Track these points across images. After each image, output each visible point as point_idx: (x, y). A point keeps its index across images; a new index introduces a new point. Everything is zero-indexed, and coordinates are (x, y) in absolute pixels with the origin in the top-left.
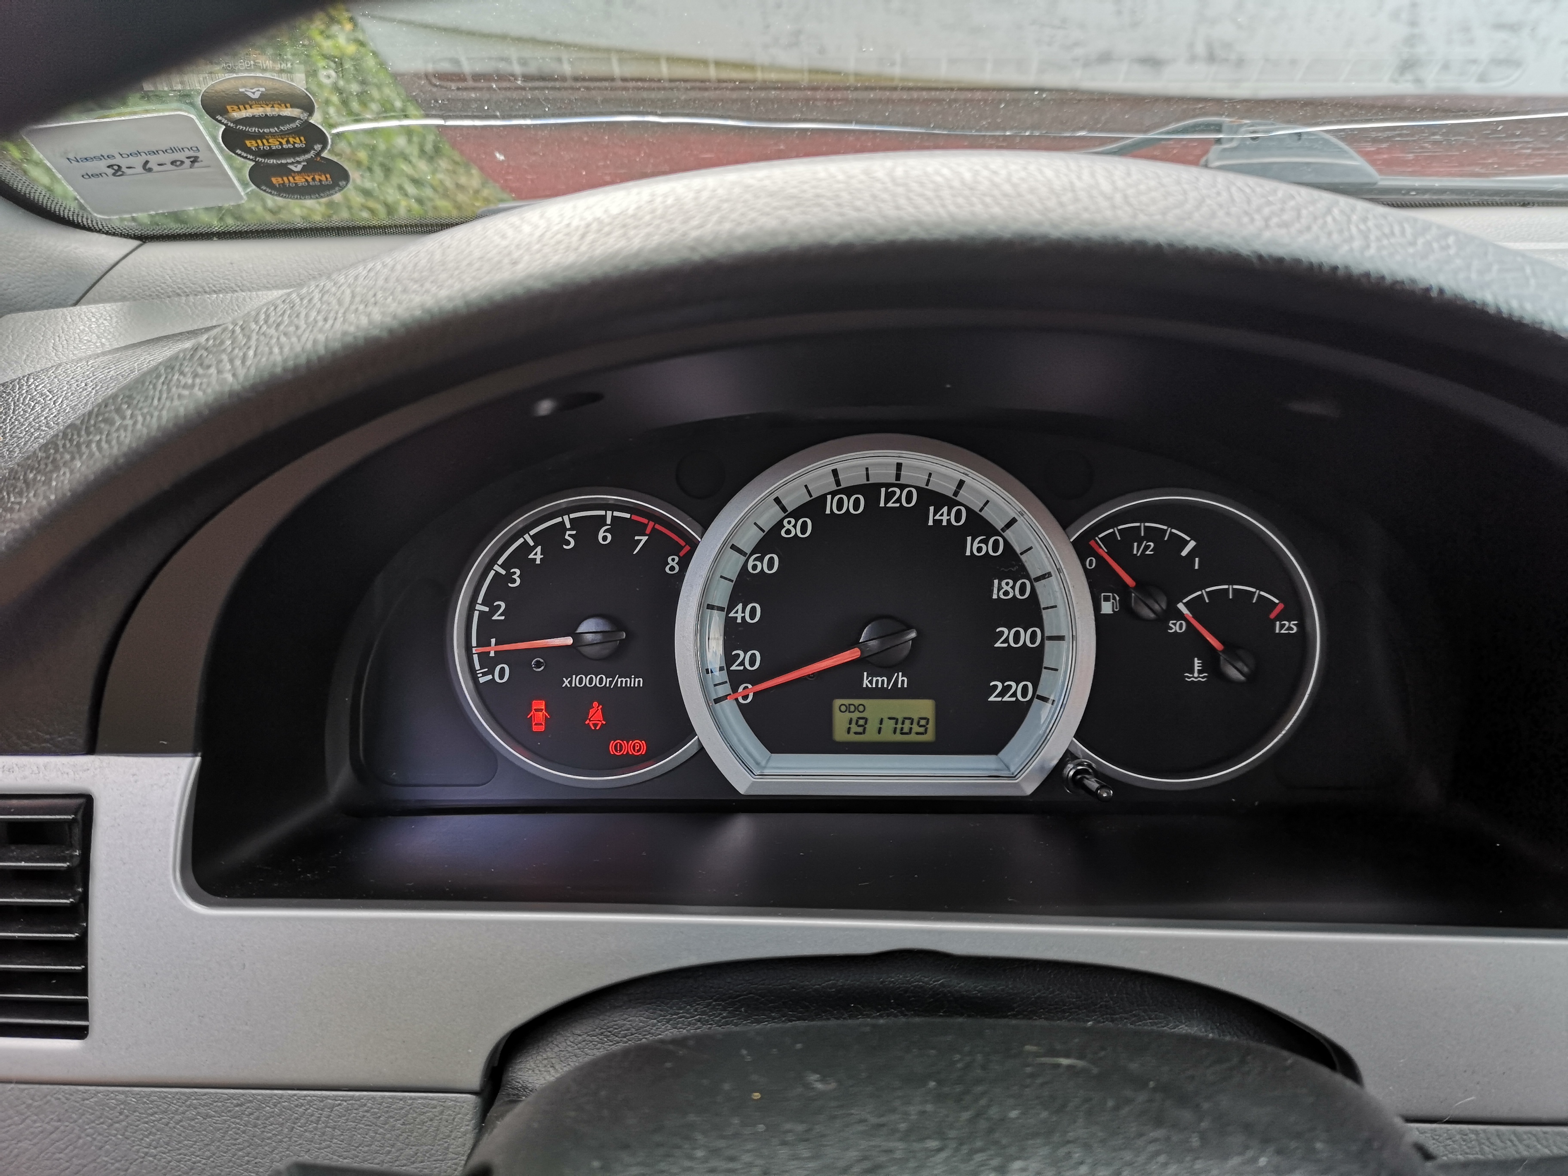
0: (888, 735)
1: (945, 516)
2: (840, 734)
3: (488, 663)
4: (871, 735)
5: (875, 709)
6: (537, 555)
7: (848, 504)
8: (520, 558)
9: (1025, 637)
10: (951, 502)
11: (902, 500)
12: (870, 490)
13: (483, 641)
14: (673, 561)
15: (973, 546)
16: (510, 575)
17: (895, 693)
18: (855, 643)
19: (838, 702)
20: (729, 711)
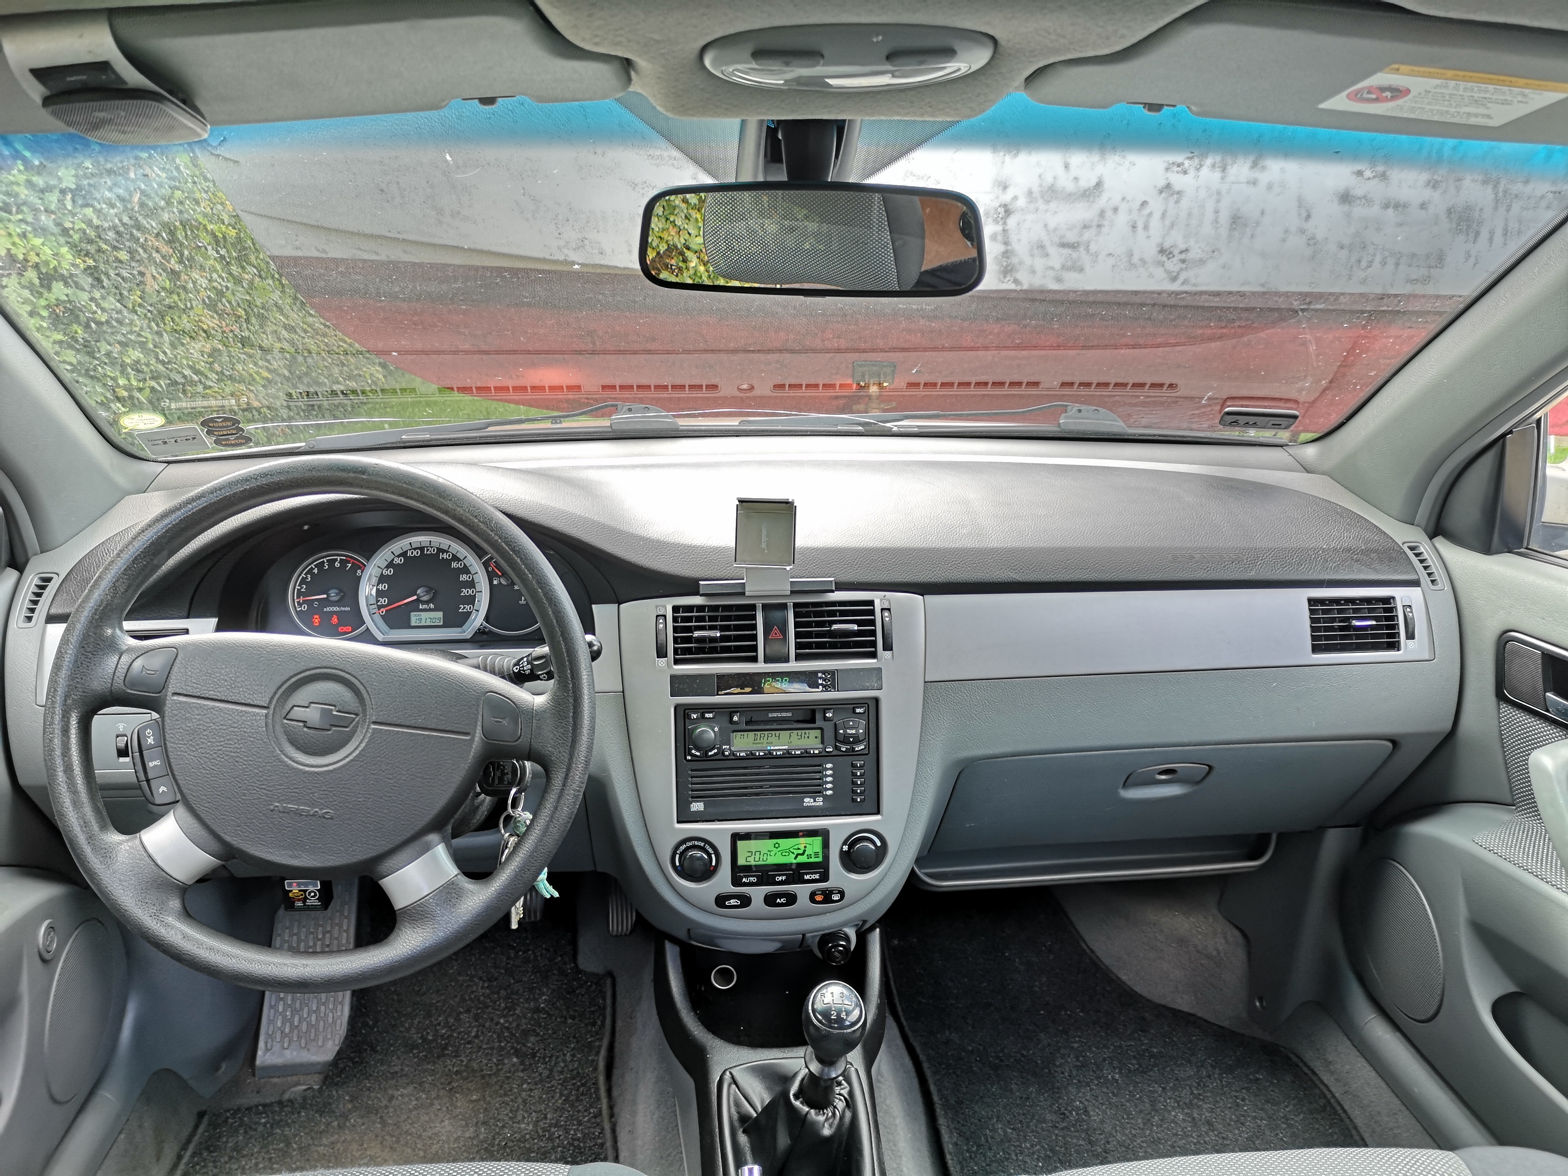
0: (428, 624)
1: (445, 556)
2: (413, 623)
3: (300, 604)
4: (423, 624)
5: (424, 615)
6: (316, 571)
7: (415, 553)
8: (310, 572)
9: (470, 592)
10: (447, 552)
11: (432, 551)
12: (422, 549)
13: (298, 597)
14: (359, 571)
15: (454, 565)
16: (307, 578)
17: (430, 610)
18: (415, 594)
19: (412, 614)
20: (377, 617)
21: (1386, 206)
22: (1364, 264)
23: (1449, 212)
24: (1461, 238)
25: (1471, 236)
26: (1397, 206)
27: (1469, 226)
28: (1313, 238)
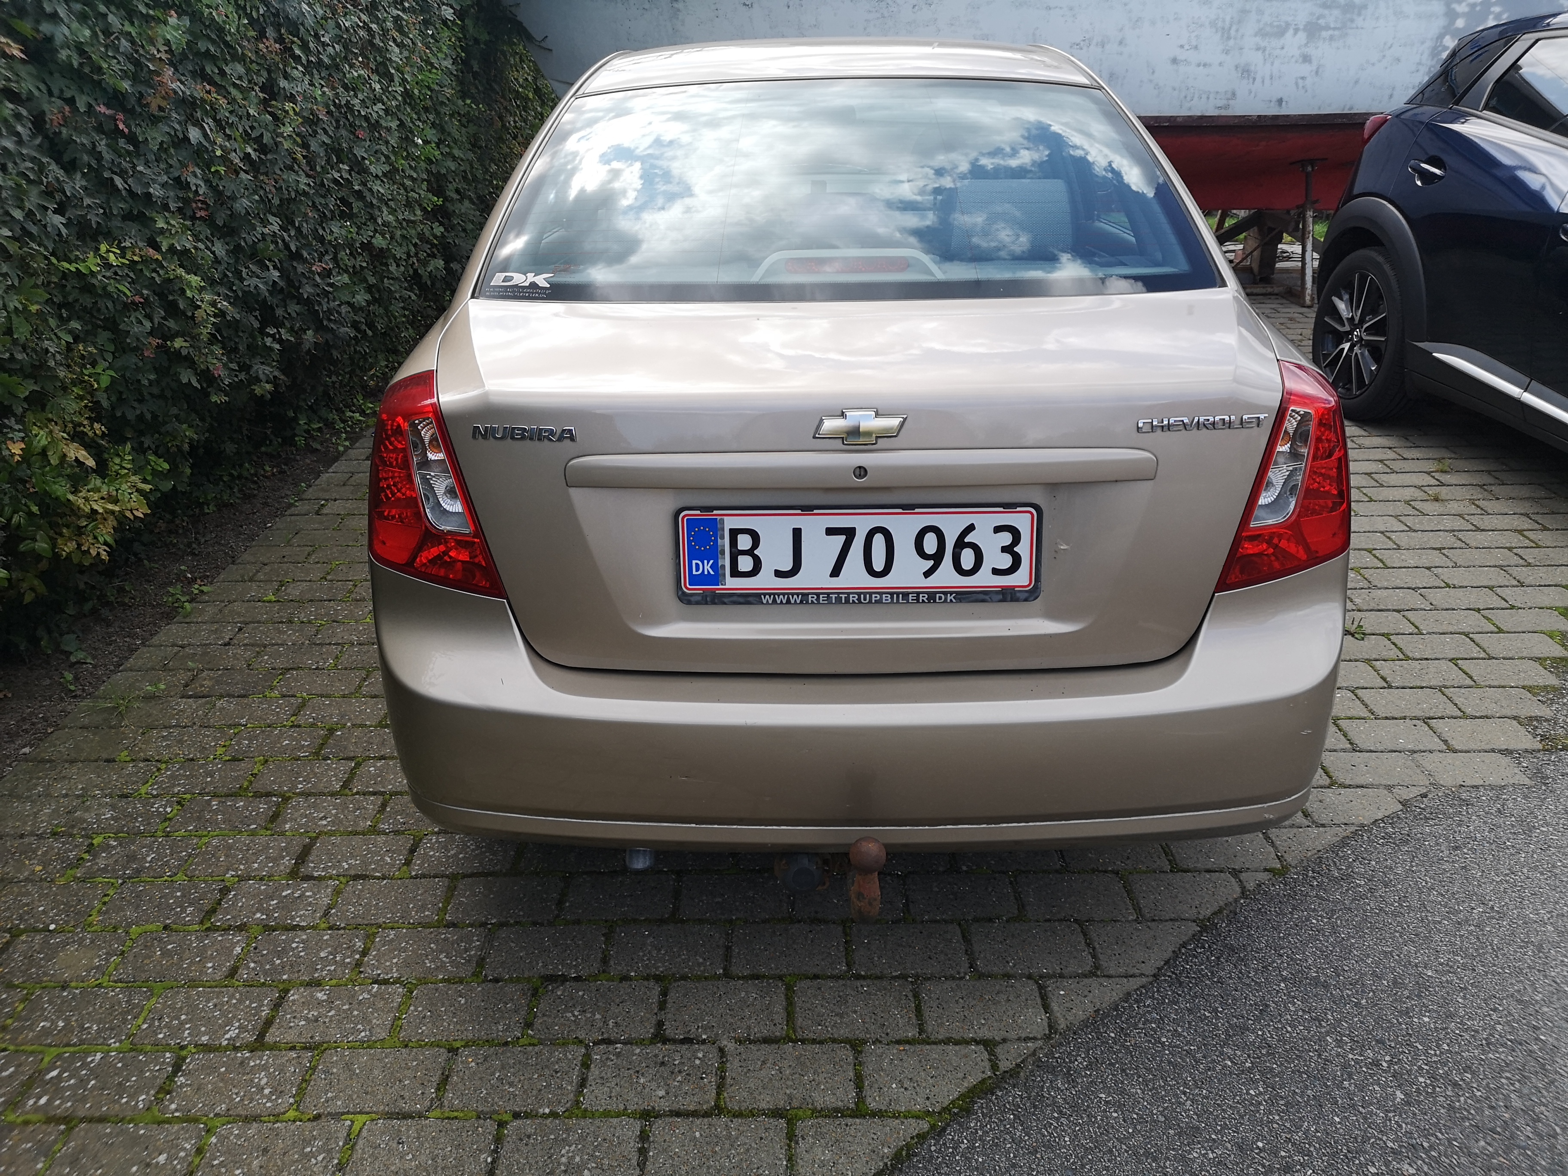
21: (1199, 65)
22: (1189, 98)
23: (1237, 67)
24: (1245, 81)
25: (1251, 80)
26: (1205, 65)
27: (1249, 75)
28: (1157, 85)
